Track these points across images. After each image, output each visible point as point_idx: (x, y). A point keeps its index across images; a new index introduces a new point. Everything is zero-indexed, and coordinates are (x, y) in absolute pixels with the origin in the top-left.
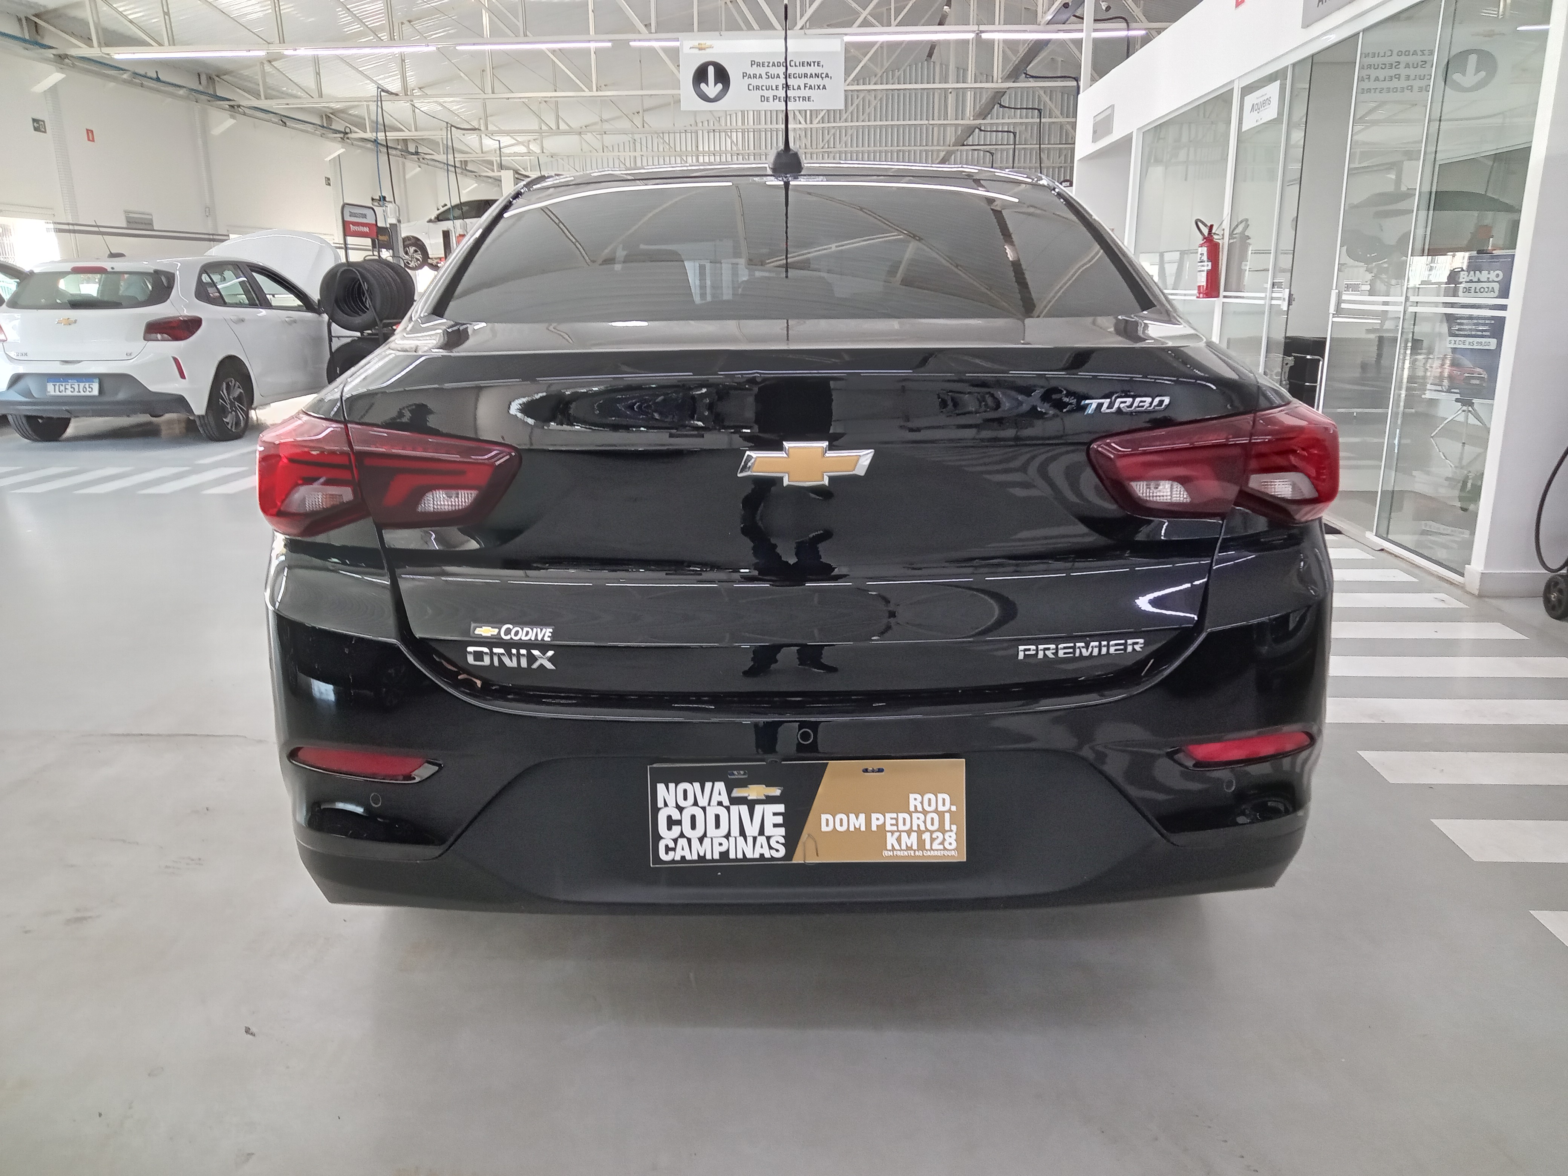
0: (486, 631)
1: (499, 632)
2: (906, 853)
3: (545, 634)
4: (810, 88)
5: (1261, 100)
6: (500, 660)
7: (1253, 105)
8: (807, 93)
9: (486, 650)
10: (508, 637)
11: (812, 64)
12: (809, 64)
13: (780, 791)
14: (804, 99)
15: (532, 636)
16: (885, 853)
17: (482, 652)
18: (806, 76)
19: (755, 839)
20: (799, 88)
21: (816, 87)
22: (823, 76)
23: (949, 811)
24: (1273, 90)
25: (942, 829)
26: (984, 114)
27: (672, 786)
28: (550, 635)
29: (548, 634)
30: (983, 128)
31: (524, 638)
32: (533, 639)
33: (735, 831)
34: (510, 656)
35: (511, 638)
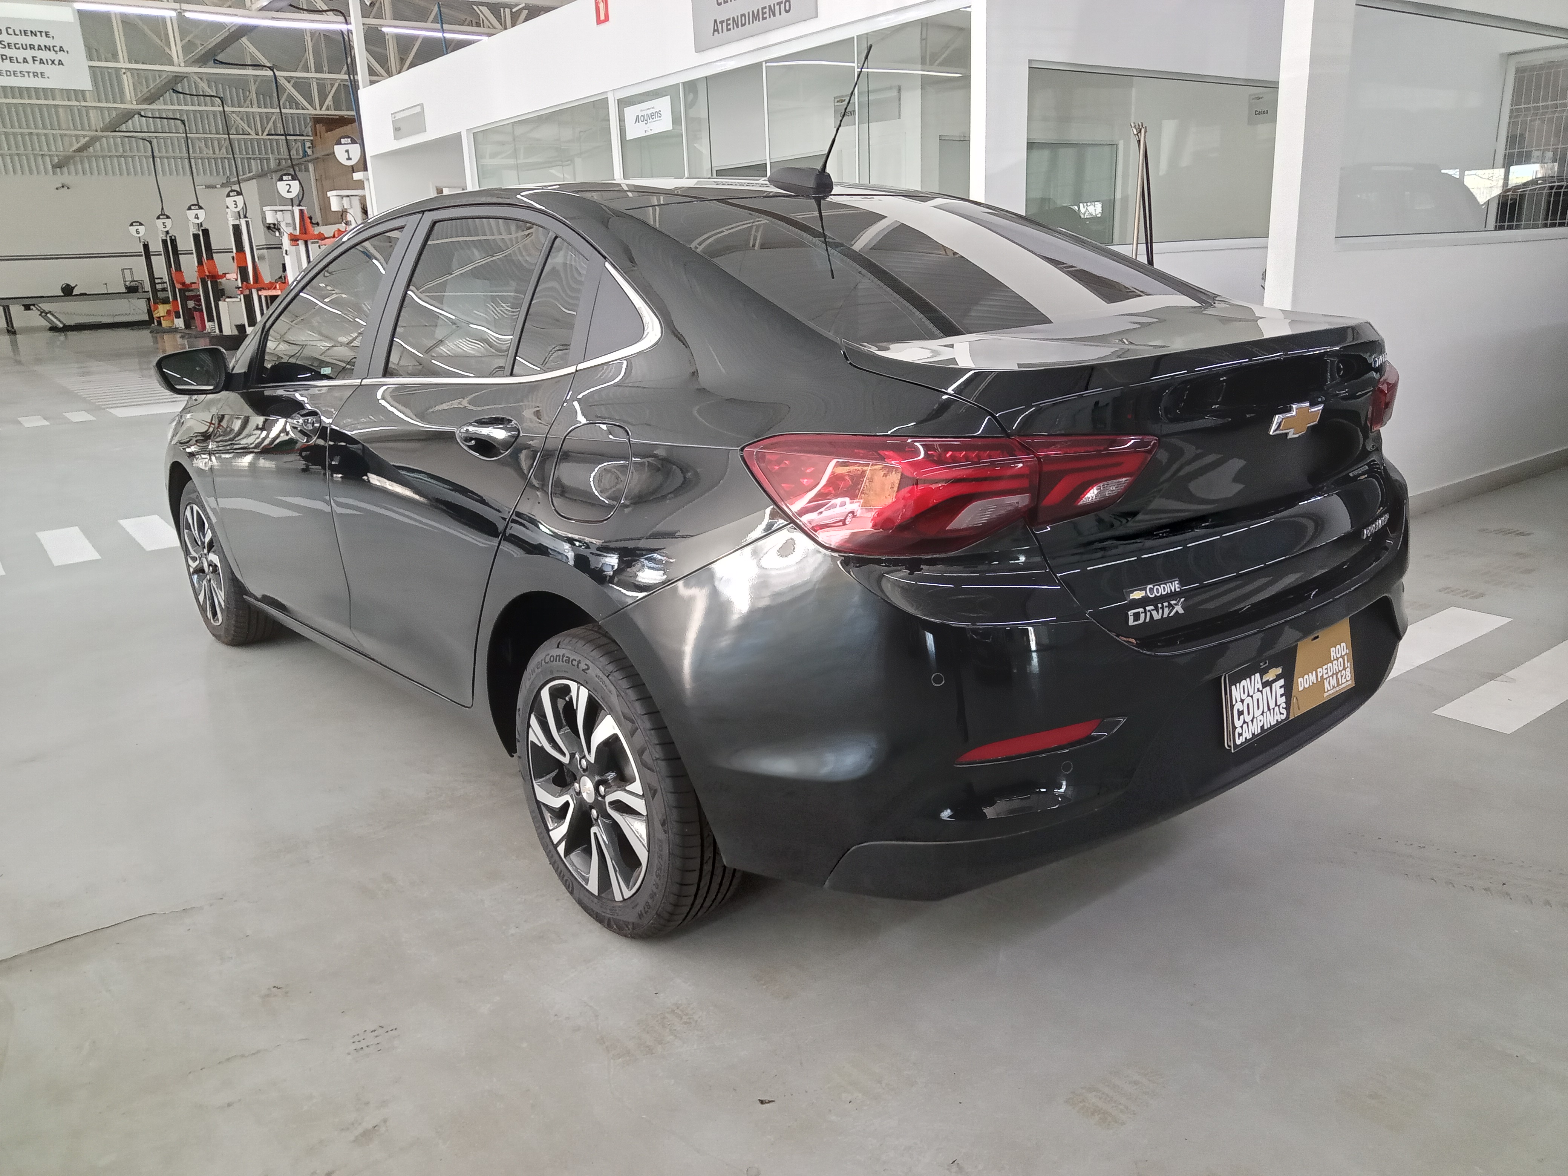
0: (1137, 595)
1: (1146, 593)
2: (1333, 691)
3: (1174, 586)
4: (41, 62)
5: (649, 112)
6: (1151, 615)
7: (638, 116)
8: (38, 68)
9: (1141, 610)
10: (1153, 596)
11: (38, 34)
12: (34, 33)
13: (1281, 669)
14: (35, 74)
15: (1168, 590)
16: (1326, 695)
17: (1139, 612)
18: (32, 47)
19: (1274, 709)
20: (25, 61)
21: (50, 62)
22: (57, 49)
23: (1346, 654)
24: (664, 104)
25: (1345, 669)
26: (151, 99)
27: (1238, 685)
28: (1178, 585)
29: (1177, 586)
30: (143, 113)
31: (1163, 593)
32: (1169, 592)
33: (1266, 709)
34: (1157, 609)
35: (1156, 596)
